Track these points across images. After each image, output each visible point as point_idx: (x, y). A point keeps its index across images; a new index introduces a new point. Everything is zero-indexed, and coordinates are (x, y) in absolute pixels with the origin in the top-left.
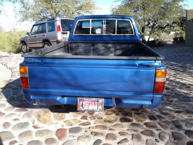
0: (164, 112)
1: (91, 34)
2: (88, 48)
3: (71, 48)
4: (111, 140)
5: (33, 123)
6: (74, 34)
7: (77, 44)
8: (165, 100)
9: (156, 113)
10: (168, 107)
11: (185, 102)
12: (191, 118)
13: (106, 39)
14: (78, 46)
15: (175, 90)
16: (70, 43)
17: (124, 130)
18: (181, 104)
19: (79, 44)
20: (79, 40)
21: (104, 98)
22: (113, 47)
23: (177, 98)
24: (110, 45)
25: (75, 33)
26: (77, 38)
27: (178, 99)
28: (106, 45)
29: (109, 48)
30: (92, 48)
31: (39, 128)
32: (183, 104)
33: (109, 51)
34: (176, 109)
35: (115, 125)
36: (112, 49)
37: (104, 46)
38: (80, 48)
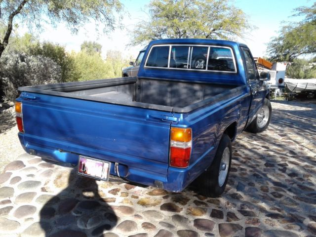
0: (248, 209)
1: (169, 67)
2: (163, 89)
3: (139, 86)
4: (123, 229)
5: (46, 184)
6: (145, 66)
7: (148, 82)
8: (270, 192)
9: (232, 208)
10: (263, 205)
11: (306, 202)
12: (288, 230)
13: (192, 76)
14: (150, 84)
15: (306, 179)
16: (139, 79)
17: (155, 222)
18: (292, 205)
19: (152, 82)
20: (152, 75)
21: (111, 162)
22: (201, 90)
23: (294, 193)
24: (197, 87)
25: (147, 65)
26: (150, 73)
27: (295, 195)
28: (190, 86)
29: (195, 91)
30: (169, 89)
31: (47, 192)
32: (297, 204)
33: (195, 96)
34: (275, 210)
35: (149, 212)
36: (200, 94)
37: (186, 88)
38: (152, 87)
